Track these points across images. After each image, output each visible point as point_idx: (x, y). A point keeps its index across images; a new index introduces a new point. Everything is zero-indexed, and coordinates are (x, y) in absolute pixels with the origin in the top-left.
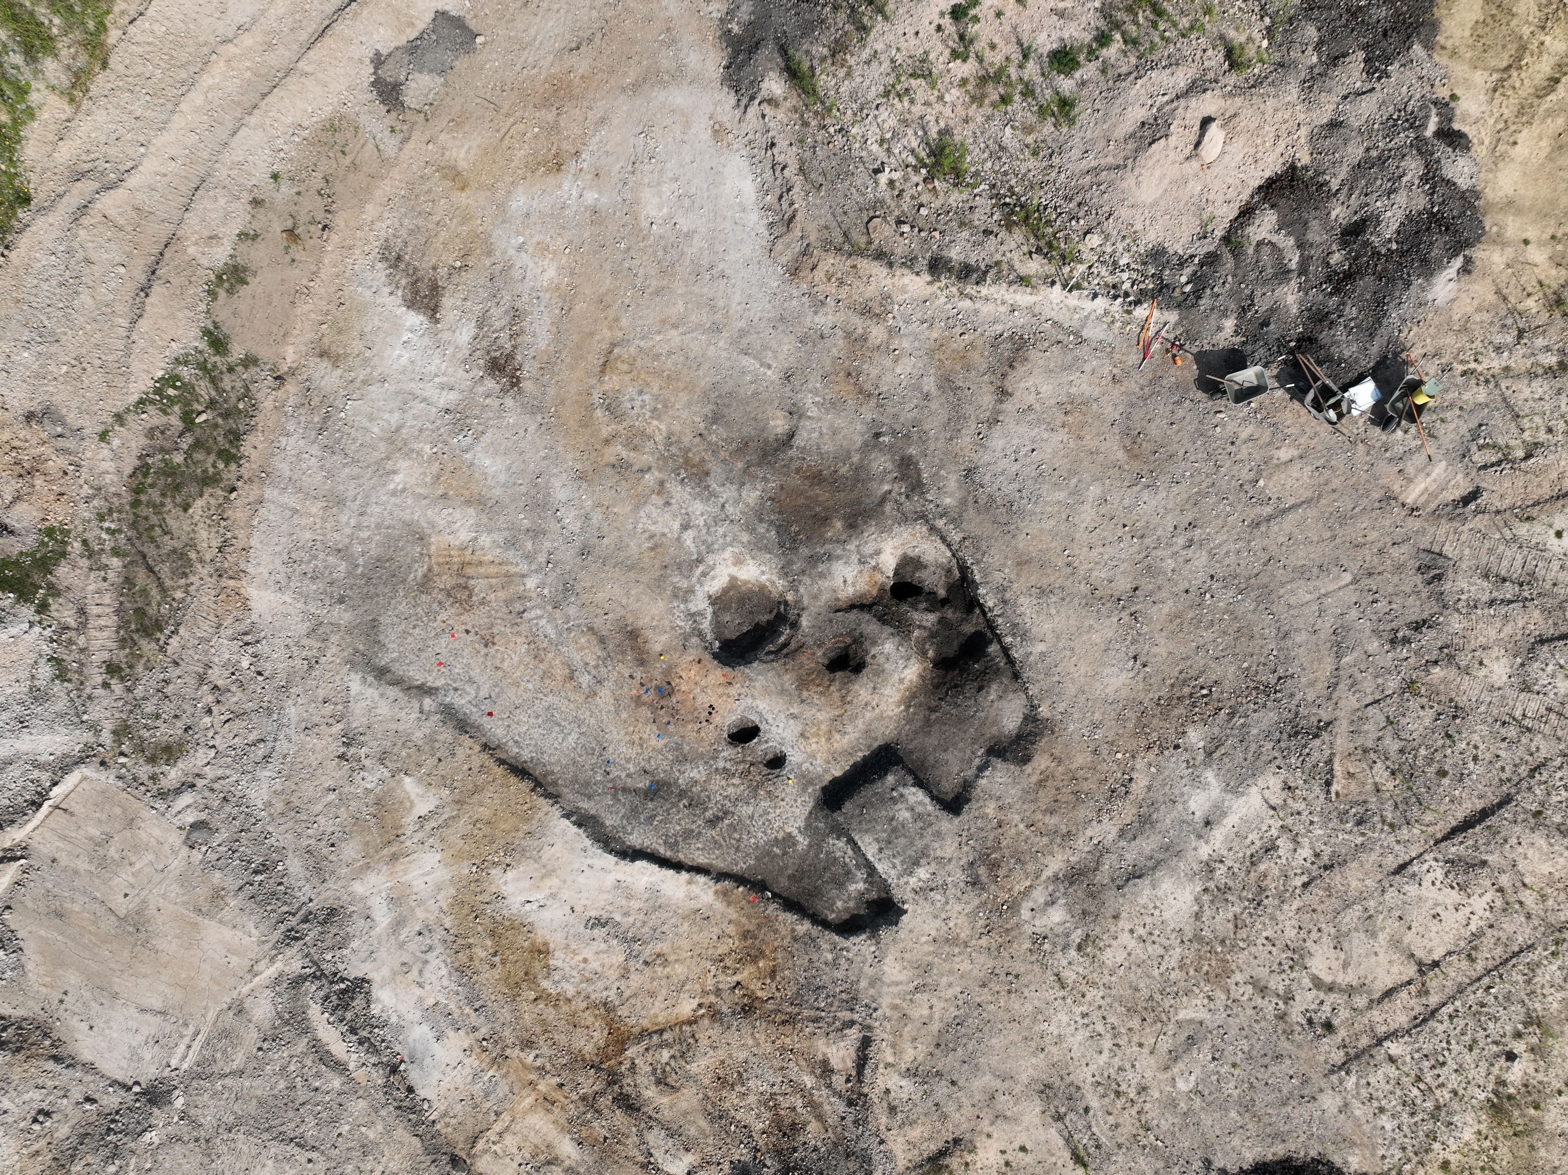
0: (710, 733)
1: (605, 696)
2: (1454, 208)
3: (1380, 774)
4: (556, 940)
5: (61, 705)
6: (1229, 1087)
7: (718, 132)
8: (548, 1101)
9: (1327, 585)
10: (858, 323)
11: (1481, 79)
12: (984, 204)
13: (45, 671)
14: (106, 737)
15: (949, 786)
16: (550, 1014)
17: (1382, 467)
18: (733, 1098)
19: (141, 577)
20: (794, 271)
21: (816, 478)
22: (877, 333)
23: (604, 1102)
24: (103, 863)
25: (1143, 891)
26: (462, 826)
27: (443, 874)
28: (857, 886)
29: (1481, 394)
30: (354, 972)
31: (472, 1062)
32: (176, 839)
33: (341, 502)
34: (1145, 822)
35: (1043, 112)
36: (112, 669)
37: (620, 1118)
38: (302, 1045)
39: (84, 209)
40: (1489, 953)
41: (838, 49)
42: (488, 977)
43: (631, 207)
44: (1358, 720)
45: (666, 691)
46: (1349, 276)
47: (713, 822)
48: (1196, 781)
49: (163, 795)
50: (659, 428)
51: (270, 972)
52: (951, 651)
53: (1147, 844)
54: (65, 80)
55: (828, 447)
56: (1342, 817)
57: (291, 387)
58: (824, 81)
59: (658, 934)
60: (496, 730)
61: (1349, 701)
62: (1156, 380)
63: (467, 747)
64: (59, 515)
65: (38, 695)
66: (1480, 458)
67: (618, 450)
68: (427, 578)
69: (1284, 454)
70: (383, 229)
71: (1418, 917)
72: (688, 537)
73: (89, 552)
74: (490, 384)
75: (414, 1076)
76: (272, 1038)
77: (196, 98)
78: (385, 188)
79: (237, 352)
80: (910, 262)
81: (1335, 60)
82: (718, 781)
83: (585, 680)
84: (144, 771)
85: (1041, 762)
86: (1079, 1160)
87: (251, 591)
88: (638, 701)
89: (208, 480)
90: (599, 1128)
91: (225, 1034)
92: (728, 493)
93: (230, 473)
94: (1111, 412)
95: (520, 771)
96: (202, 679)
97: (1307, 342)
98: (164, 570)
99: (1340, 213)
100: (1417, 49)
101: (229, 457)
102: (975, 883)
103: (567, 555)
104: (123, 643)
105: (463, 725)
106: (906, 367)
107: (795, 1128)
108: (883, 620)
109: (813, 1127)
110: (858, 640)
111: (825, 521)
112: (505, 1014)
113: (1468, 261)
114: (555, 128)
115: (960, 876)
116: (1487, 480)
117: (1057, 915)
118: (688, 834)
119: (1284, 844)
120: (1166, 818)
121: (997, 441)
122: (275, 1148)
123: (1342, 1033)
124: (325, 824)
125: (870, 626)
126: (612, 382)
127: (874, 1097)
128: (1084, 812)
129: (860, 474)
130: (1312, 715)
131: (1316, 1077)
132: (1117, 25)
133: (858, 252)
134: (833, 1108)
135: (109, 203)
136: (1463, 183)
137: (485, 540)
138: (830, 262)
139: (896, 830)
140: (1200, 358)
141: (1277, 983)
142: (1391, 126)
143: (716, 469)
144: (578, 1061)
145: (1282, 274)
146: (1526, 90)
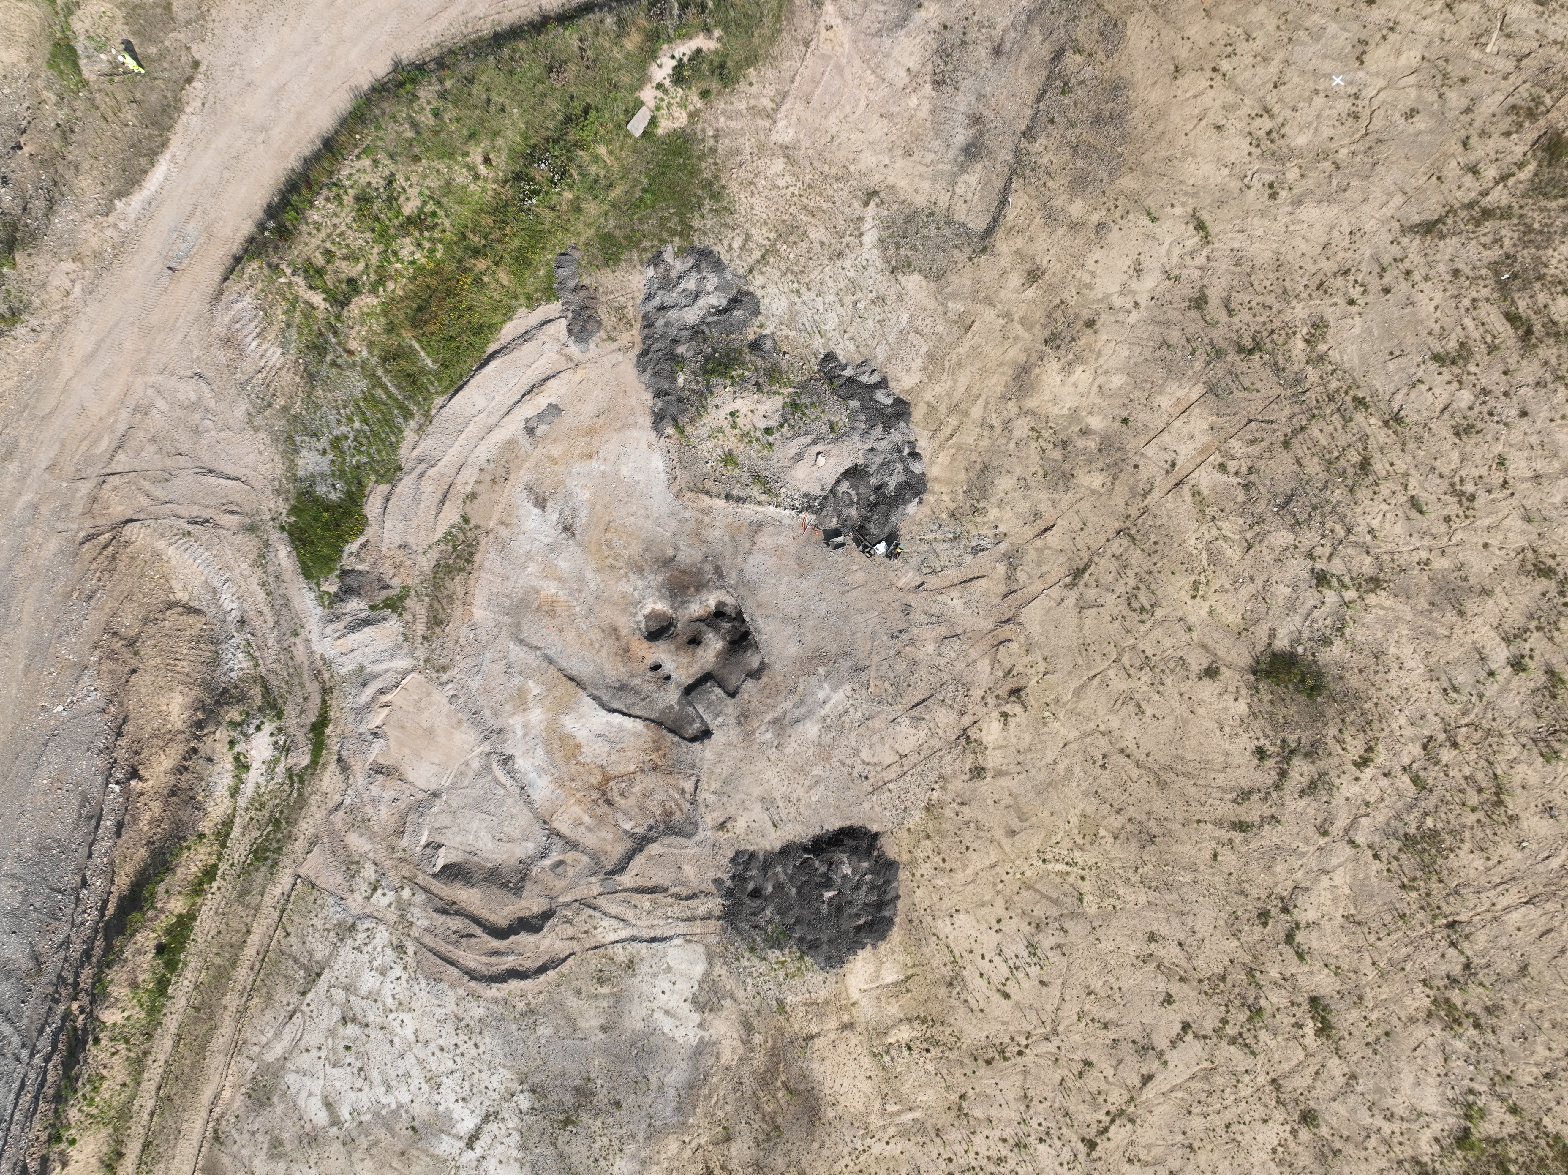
0: (643, 666)
1: (604, 652)
2: (914, 481)
3: (887, 685)
4: (584, 742)
5: (406, 650)
6: (831, 800)
7: (650, 445)
8: (580, 802)
9: (868, 616)
10: (700, 516)
11: (926, 433)
12: (746, 475)
13: (401, 638)
14: (421, 663)
15: (731, 688)
16: (581, 769)
17: (890, 573)
18: (648, 801)
19: (436, 605)
20: (677, 496)
21: (684, 572)
22: (707, 520)
23: (601, 802)
24: (419, 709)
25: (800, 727)
26: (550, 699)
27: (542, 717)
28: (697, 725)
29: (925, 547)
30: (508, 753)
31: (552, 786)
32: (445, 701)
33: (508, 578)
34: (802, 701)
35: (764, 447)
36: (424, 638)
37: (606, 808)
38: (490, 778)
39: (423, 474)
40: (925, 752)
41: (692, 421)
42: (558, 755)
43: (617, 472)
44: (879, 666)
45: (627, 650)
46: (875, 505)
47: (643, 700)
48: (821, 687)
49: (441, 684)
50: (626, 553)
51: (478, 750)
52: (736, 638)
53: (803, 710)
54: (416, 427)
55: (688, 561)
56: (873, 701)
57: (491, 536)
58: (688, 429)
59: (622, 740)
60: (563, 664)
61: (876, 658)
62: (809, 539)
63: (552, 670)
64: (408, 581)
65: (398, 647)
66: (925, 571)
67: (610, 561)
68: (539, 607)
69: (854, 568)
70: (526, 479)
71: (900, 738)
72: (636, 593)
73: (418, 596)
74: (564, 535)
75: (530, 791)
76: (479, 775)
77: (463, 436)
78: (527, 465)
79: (473, 523)
80: (718, 496)
81: (872, 427)
82: (645, 685)
83: (597, 645)
84: (435, 675)
85: (765, 679)
86: (775, 826)
87: (475, 610)
88: (616, 654)
89: (461, 570)
90: (599, 812)
91: (462, 773)
92: (651, 577)
93: (469, 567)
94: (792, 551)
95: (572, 679)
96: (457, 642)
97: (862, 527)
98: (444, 602)
99: (873, 481)
100: (902, 424)
101: (468, 561)
102: (739, 723)
103: (591, 599)
104: (428, 628)
105: (551, 662)
106: (718, 532)
107: (671, 814)
108: (708, 625)
109: (678, 813)
110: (699, 633)
111: (688, 588)
112: (565, 769)
113: (921, 500)
114: (590, 443)
115: (734, 721)
116: (928, 579)
117: (769, 735)
118: (634, 704)
119: (852, 710)
120: (810, 700)
121: (750, 560)
122: (480, 815)
123: (871, 780)
124: (499, 697)
125: (703, 627)
126: (609, 536)
127: (700, 801)
128: (780, 698)
129: (700, 572)
130: (862, 664)
131: (862, 797)
132: (786, 421)
133: (700, 491)
134: (686, 806)
135: (431, 472)
136: (917, 472)
137: (561, 593)
138: (689, 494)
139: (710, 703)
140: (825, 531)
141: (849, 762)
142: (892, 451)
143: (647, 569)
144: (592, 787)
145: (851, 503)
146: (942, 438)
